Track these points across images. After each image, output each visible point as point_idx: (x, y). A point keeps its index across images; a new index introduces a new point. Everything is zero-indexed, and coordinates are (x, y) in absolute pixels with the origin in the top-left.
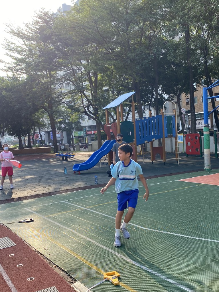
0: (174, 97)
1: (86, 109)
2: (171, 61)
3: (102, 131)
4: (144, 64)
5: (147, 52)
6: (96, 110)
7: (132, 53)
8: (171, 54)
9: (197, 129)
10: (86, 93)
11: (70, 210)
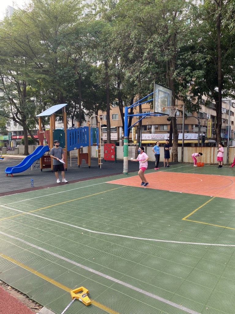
0: (93, 113)
1: (15, 115)
2: (93, 82)
3: (29, 137)
4: (71, 81)
5: (74, 72)
6: (24, 118)
7: (61, 70)
8: (93, 76)
9: (111, 139)
10: (15, 101)
11: (11, 215)
